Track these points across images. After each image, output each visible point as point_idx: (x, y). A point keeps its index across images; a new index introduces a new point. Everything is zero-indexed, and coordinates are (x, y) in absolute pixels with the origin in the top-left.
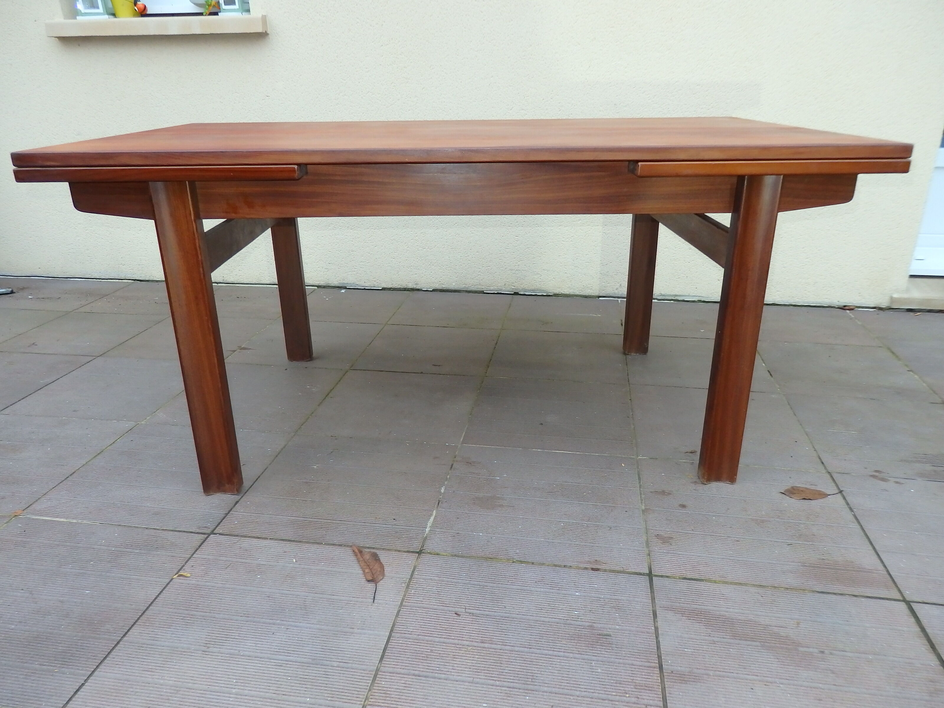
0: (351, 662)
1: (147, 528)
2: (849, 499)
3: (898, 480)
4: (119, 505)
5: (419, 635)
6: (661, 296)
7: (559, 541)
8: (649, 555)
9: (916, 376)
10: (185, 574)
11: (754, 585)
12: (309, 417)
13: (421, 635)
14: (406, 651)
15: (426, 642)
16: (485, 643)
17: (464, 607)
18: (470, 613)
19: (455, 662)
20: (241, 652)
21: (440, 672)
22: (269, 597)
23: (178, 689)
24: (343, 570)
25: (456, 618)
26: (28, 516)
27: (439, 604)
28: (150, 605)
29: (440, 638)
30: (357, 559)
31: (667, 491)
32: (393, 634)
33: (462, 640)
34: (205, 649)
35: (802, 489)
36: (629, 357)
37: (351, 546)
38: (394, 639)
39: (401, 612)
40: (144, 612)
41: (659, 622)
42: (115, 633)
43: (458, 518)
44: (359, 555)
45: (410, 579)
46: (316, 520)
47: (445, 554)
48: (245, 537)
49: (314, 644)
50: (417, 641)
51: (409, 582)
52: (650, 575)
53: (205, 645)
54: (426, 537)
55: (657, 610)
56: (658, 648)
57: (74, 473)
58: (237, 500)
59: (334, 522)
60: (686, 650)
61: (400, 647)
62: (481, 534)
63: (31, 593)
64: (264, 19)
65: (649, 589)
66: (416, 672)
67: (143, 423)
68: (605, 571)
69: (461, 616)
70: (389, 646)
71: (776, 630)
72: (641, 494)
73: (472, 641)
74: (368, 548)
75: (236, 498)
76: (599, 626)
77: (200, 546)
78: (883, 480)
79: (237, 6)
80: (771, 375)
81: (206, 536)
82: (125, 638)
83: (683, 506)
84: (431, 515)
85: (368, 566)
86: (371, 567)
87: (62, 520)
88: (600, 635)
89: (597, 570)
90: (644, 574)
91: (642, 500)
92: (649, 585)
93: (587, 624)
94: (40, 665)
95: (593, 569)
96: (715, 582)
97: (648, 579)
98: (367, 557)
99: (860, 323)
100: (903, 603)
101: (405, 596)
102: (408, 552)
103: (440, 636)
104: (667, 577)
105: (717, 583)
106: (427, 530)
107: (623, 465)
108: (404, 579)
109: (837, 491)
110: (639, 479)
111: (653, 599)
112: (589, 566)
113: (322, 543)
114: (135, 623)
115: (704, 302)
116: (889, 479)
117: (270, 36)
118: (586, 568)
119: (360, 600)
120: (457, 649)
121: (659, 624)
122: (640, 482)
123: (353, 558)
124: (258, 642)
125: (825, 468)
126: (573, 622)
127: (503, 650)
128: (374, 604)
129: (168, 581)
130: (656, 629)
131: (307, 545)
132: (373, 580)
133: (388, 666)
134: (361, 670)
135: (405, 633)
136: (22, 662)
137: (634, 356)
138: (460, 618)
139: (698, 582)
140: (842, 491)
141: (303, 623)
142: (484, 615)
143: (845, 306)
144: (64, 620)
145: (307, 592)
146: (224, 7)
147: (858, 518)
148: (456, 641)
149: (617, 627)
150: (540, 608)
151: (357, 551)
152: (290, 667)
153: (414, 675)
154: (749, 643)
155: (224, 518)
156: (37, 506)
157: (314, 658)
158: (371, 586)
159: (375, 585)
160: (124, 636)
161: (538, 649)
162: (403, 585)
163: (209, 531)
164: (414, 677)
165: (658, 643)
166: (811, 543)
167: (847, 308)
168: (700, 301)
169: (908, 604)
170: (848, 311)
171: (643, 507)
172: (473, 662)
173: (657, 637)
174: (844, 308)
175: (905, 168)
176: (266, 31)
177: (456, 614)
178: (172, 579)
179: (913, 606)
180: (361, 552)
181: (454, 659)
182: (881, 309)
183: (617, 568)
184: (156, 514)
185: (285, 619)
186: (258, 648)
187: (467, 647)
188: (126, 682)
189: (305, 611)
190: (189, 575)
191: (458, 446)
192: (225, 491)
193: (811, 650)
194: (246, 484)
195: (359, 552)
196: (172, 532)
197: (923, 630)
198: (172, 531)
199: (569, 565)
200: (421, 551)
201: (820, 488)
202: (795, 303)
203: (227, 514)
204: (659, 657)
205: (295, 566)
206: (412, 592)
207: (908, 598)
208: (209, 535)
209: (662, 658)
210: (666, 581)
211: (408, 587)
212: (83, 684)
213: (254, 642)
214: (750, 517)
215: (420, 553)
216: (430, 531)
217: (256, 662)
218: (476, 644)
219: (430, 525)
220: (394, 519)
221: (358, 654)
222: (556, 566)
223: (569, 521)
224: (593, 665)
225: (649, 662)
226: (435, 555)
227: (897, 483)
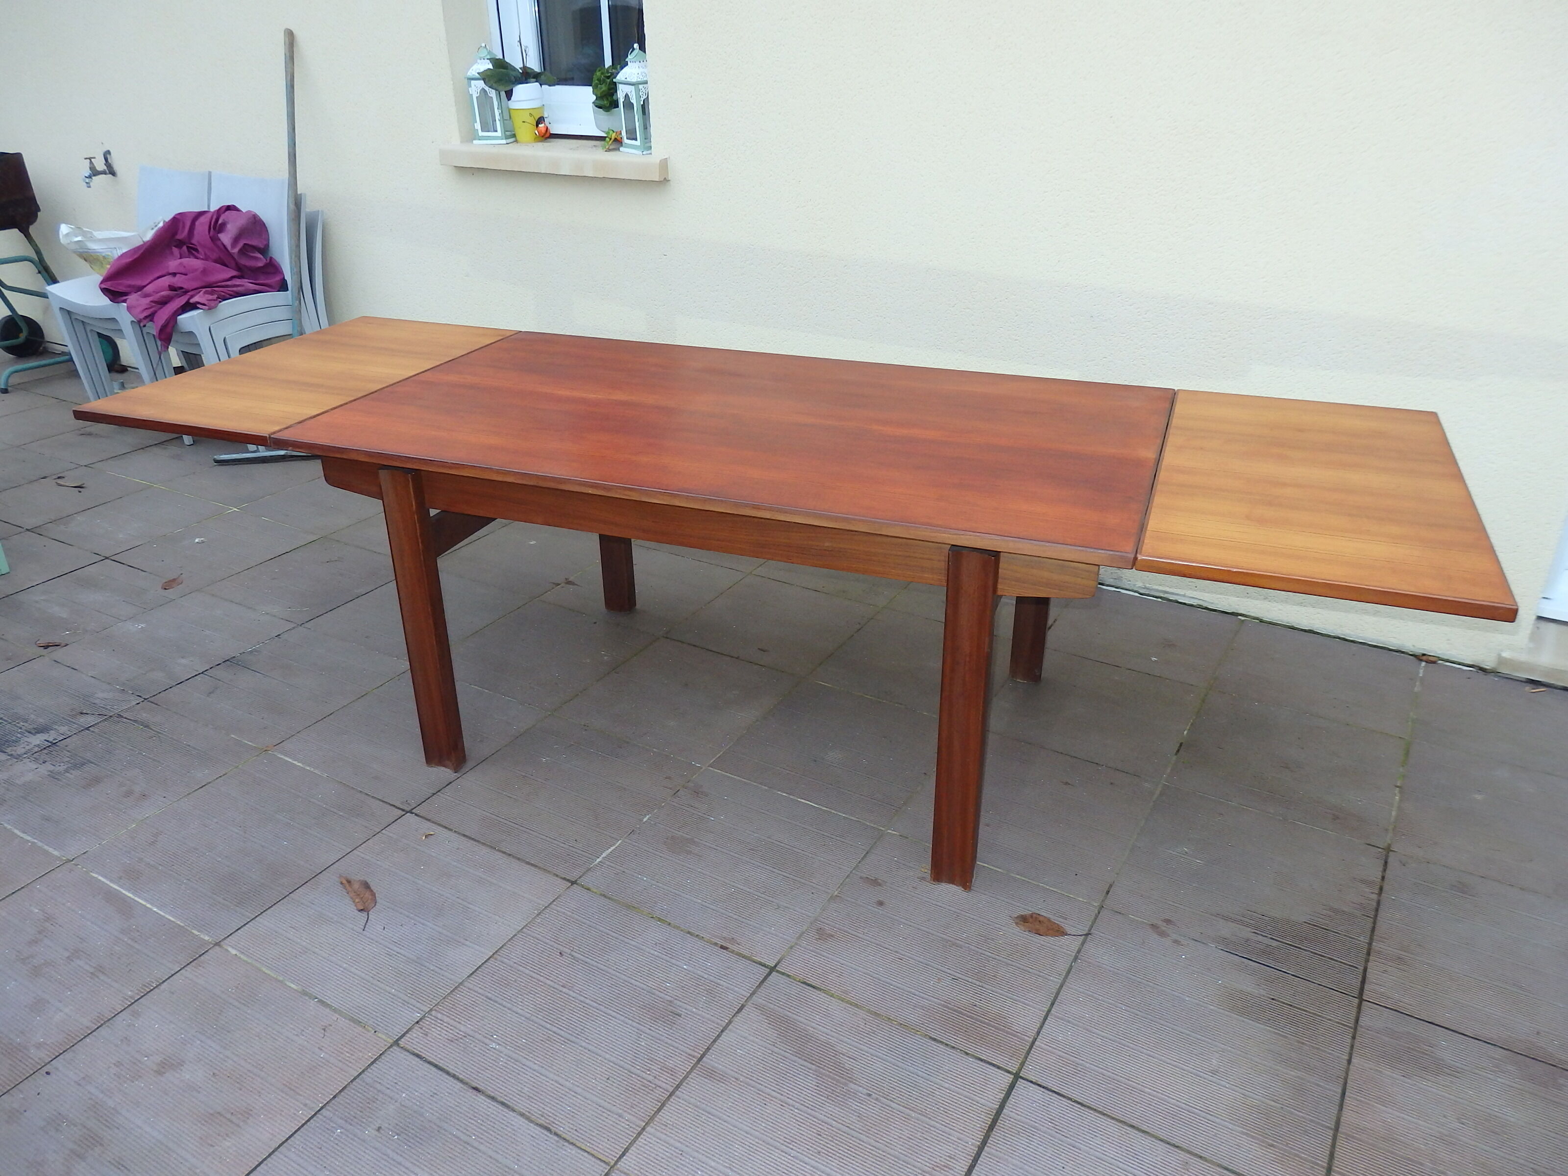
1: (361, 792)
2: (1088, 945)
3: (1181, 939)
5: (515, 963)
7: (714, 907)
8: (791, 948)
9: (1398, 797)
11: (868, 1010)
12: (579, 694)
14: (495, 974)
15: (517, 972)
16: (565, 987)
17: (572, 949)
18: (573, 957)
19: (527, 997)
24: (495, 882)
25: (558, 957)
26: (275, 753)
27: (553, 940)
29: (531, 971)
31: (880, 881)
32: (495, 956)
33: (547, 979)
35: (1041, 919)
37: (518, 859)
38: (493, 960)
39: (515, 937)
43: (636, 855)
45: (547, 907)
47: (595, 891)
48: (435, 823)
51: (544, 910)
52: (773, 969)
54: (591, 868)
55: (747, 1006)
56: (715, 1041)
57: (333, 713)
58: (454, 778)
59: (521, 828)
60: (738, 1050)
61: (493, 969)
62: (645, 879)
63: (245, 833)
64: (664, 164)
65: (759, 983)
66: (490, 995)
68: (733, 952)
69: (564, 956)
70: (485, 965)
71: (847, 1061)
72: (848, 876)
73: (555, 983)
75: (454, 775)
76: (678, 1003)
77: (393, 822)
78: (1161, 933)
79: (638, 143)
80: (1177, 751)
81: (404, 813)
83: (881, 903)
84: (614, 844)
87: (300, 763)
88: (672, 1012)
89: (725, 948)
90: (767, 966)
91: (842, 884)
92: (762, 979)
93: (669, 998)
94: (225, 900)
95: (722, 947)
96: (831, 995)
97: (767, 972)
99: (1416, 689)
100: (1012, 1076)
101: (529, 923)
102: (564, 879)
103: (531, 969)
104: (788, 976)
105: (833, 997)
106: (598, 860)
108: (541, 906)
109: (1084, 932)
110: (865, 857)
111: (754, 993)
112: (721, 942)
113: (495, 848)
115: (1206, 608)
116: (1173, 935)
117: (671, 182)
118: (716, 944)
120: (538, 986)
122: (860, 862)
125: (1104, 900)
126: (657, 993)
127: (575, 999)
130: (730, 1023)
131: (481, 847)
133: (473, 982)
134: (449, 978)
135: (505, 958)
136: (213, 893)
138: (561, 958)
139: (815, 990)
140: (1092, 934)
142: (584, 962)
143: (1424, 655)
144: (257, 864)
145: (452, 895)
146: (626, 141)
147: (1073, 971)
148: (542, 979)
149: (694, 1010)
153: (487, 997)
154: (806, 1064)
155: (429, 798)
156: (285, 745)
161: (605, 1007)
162: (536, 912)
163: (408, 809)
165: (719, 1036)
168: (1200, 607)
169: (1017, 1079)
170: (1421, 665)
171: (835, 893)
172: (543, 1001)
173: (722, 1031)
174: (1420, 657)
176: (665, 179)
177: (560, 953)
179: (1018, 1084)
182: (1481, 670)
183: (746, 952)
185: (418, 915)
189: (439, 913)
191: (702, 768)
192: (447, 766)
193: (860, 1089)
194: (471, 761)
196: (378, 801)
197: (1000, 1109)
198: (380, 800)
199: (702, 935)
200: (576, 881)
201: (1067, 923)
202: (1344, 635)
203: (434, 794)
204: (708, 1049)
205: (458, 865)
208: (407, 812)
209: (711, 1050)
210: (783, 980)
211: (539, 915)
212: (245, 925)
213: (384, 928)
214: (943, 935)
215: (573, 883)
216: (600, 862)
219: (604, 856)
220: (575, 840)
221: (456, 965)
223: (745, 888)
224: (642, 1037)
225: (694, 1050)
226: (585, 889)
227: (1176, 942)
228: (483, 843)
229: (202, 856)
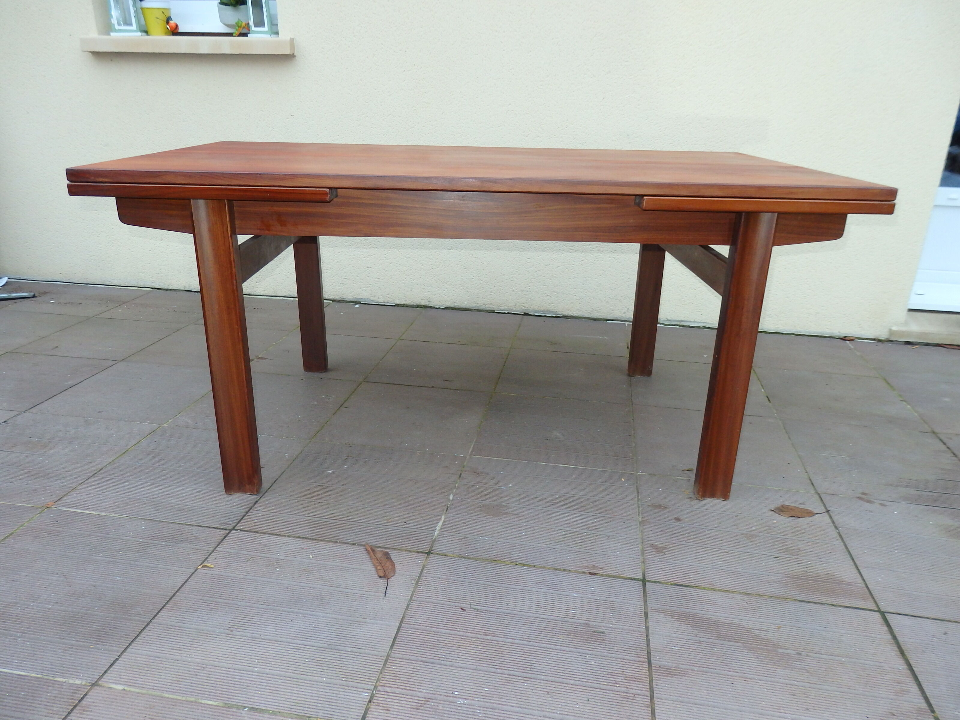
0: (363, 648)
1: (172, 523)
2: (835, 518)
3: (883, 502)
4: (145, 501)
5: (427, 626)
6: (667, 321)
7: (560, 548)
8: (643, 562)
9: (908, 406)
10: (209, 565)
11: (740, 593)
12: (324, 425)
13: (428, 627)
14: (415, 640)
15: (434, 633)
16: (487, 635)
17: (469, 603)
18: (475, 609)
19: (460, 652)
20: (262, 636)
21: (446, 659)
22: (287, 588)
23: (204, 666)
24: (357, 567)
25: (461, 612)
26: (60, 508)
27: (446, 600)
28: (177, 592)
29: (447, 629)
30: (370, 558)
31: (663, 505)
32: (403, 625)
33: (466, 632)
34: (229, 632)
35: (791, 508)
36: (634, 379)
37: (364, 546)
38: (403, 629)
39: (410, 605)
40: (171, 598)
41: (650, 622)
42: (145, 615)
43: (465, 524)
44: (372, 553)
45: (419, 577)
46: (331, 521)
47: (452, 555)
48: (265, 533)
49: (329, 631)
50: (425, 632)
51: (419, 579)
52: (644, 581)
53: (229, 629)
54: (435, 540)
55: (649, 612)
56: (648, 645)
57: (101, 470)
58: (256, 500)
59: (349, 523)
60: (673, 648)
61: (410, 637)
62: (487, 538)
63: (65, 578)
64: (292, 41)
65: (642, 593)
66: (422, 659)
67: (165, 425)
68: (602, 575)
69: (466, 611)
70: (399, 635)
71: (758, 633)
72: (638, 507)
73: (476, 634)
74: (380, 547)
75: (254, 498)
76: (594, 624)
77: (222, 540)
78: (868, 501)
79: (266, 29)
80: (769, 400)
81: (227, 532)
82: (154, 620)
83: (678, 519)
84: (440, 519)
85: (380, 563)
86: (383, 565)
87: (92, 512)
88: (595, 632)
89: (595, 574)
90: (638, 580)
91: (639, 513)
92: (642, 590)
93: (583, 622)
94: (77, 641)
95: (590, 574)
96: (704, 589)
97: (642, 584)
98: (379, 555)
99: (858, 353)
100: (878, 613)
101: (414, 591)
102: (418, 552)
103: (446, 628)
104: (660, 583)
105: (707, 590)
106: (436, 533)
107: (623, 480)
108: (414, 577)
109: (824, 511)
110: (638, 492)
111: (645, 602)
112: (587, 570)
113: (337, 542)
114: (163, 607)
115: (709, 328)
116: (875, 501)
117: (296, 58)
118: (584, 573)
119: (373, 594)
120: (462, 640)
121: (650, 624)
122: (638, 496)
123: (366, 556)
124: (277, 628)
125: (815, 489)
126: (570, 620)
127: (505, 642)
128: (385, 598)
129: (193, 571)
130: (647, 629)
131: (323, 543)
132: (384, 576)
133: (398, 652)
134: (372, 655)
135: (414, 625)
136: (60, 638)
137: (638, 378)
138: (465, 613)
139: (688, 588)
140: (829, 510)
141: (320, 612)
142: (487, 611)
143: (845, 337)
144: (97, 602)
145: (323, 585)
146: (253, 28)
147: (843, 535)
148: (461, 633)
149: (611, 625)
150: (540, 607)
151: (369, 549)
152: (308, 651)
153: (422, 661)
154: (732, 643)
155: (244, 516)
156: (69, 499)
157: (329, 643)
158: (383, 581)
159: (386, 581)
160: (154, 618)
161: (536, 642)
162: (413, 582)
163: (230, 527)
164: (422, 663)
165: (648, 641)
166: (796, 557)
167: (846, 338)
168: (705, 327)
169: (883, 614)
170: (848, 342)
171: (640, 519)
172: (476, 651)
173: (647, 636)
174: (844, 339)
175: (890, 210)
176: (293, 54)
177: (462, 609)
178: (197, 569)
179: (887, 616)
180: (373, 551)
181: (459, 649)
182: (880, 341)
183: (612, 573)
184: (180, 510)
185: (302, 608)
186: (277, 633)
187: (471, 638)
188: (156, 659)
189: (321, 602)
190: (212, 566)
191: (466, 457)
192: (245, 491)
193: (789, 651)
194: (265, 485)
195: (371, 551)
196: (195, 527)
197: (894, 637)
199: (568, 569)
200: (430, 551)
201: (809, 507)
202: (797, 332)
203: (247, 513)
204: (649, 653)
205: (312, 561)
206: (422, 588)
207: (883, 610)
208: (231, 531)
209: (652, 654)
210: (658, 587)
211: (417, 583)
212: (117, 659)
213: (275, 628)
214: (741, 532)
215: (429, 553)
216: (439, 534)
217: (276, 645)
218: (479, 636)
219: (439, 529)
220: (405, 522)
221: (370, 641)
222: (556, 569)
223: (570, 529)
224: (587, 658)
225: (639, 657)
226: (442, 555)
227: (882, 504)
228: (321, 540)
229: (27, 608)
